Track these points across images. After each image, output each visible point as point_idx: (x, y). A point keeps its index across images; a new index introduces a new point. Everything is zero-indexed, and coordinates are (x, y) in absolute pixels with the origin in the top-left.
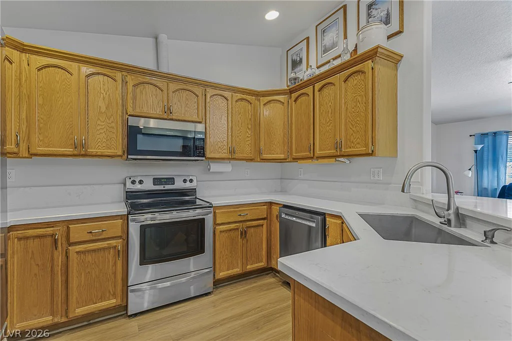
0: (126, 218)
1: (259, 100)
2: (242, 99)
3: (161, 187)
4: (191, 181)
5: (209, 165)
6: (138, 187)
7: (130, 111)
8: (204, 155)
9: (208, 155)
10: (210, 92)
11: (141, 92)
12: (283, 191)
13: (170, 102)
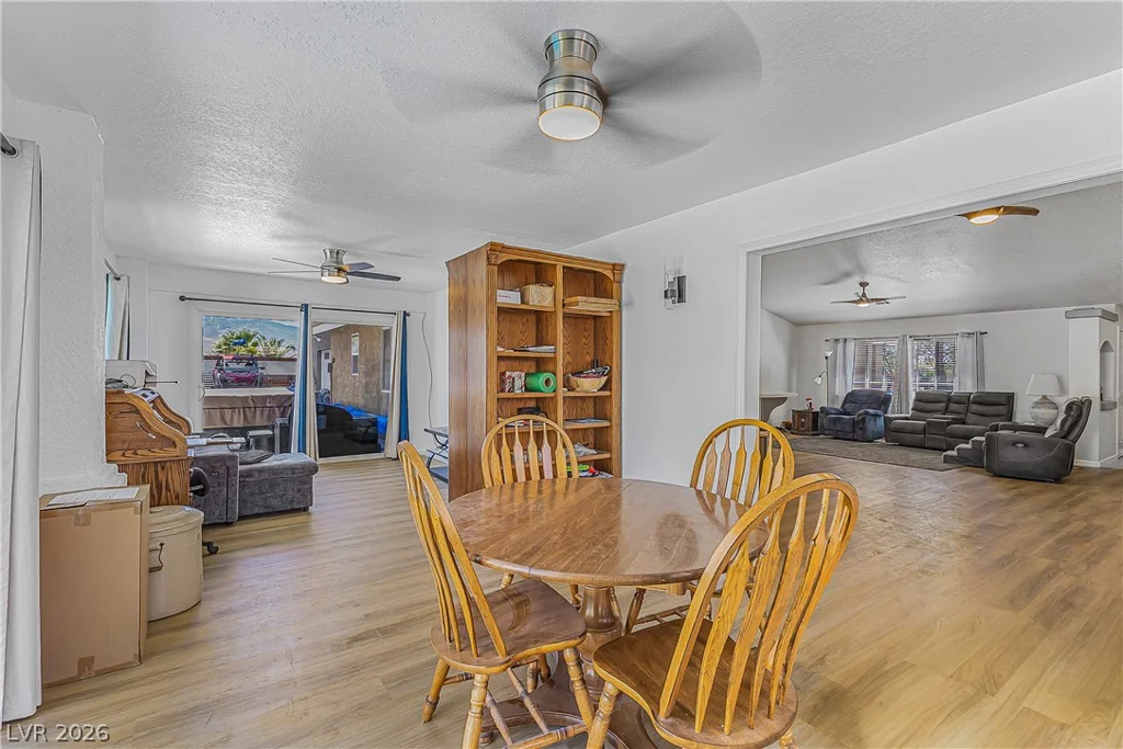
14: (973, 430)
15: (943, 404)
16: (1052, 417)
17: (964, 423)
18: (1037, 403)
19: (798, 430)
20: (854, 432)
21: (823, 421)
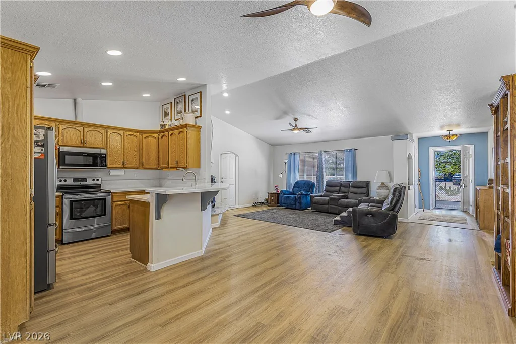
0: (61, 197)
1: (142, 135)
2: (130, 135)
3: (78, 183)
4: (98, 180)
5: (109, 171)
6: (63, 183)
7: (60, 143)
8: (106, 166)
9: (109, 166)
10: (110, 132)
11: (67, 133)
12: (160, 186)
13: (85, 138)
14: (350, 203)
15: (338, 188)
16: (386, 194)
17: (347, 199)
18: (379, 187)
19: (270, 204)
20: (295, 205)
21: (282, 198)
